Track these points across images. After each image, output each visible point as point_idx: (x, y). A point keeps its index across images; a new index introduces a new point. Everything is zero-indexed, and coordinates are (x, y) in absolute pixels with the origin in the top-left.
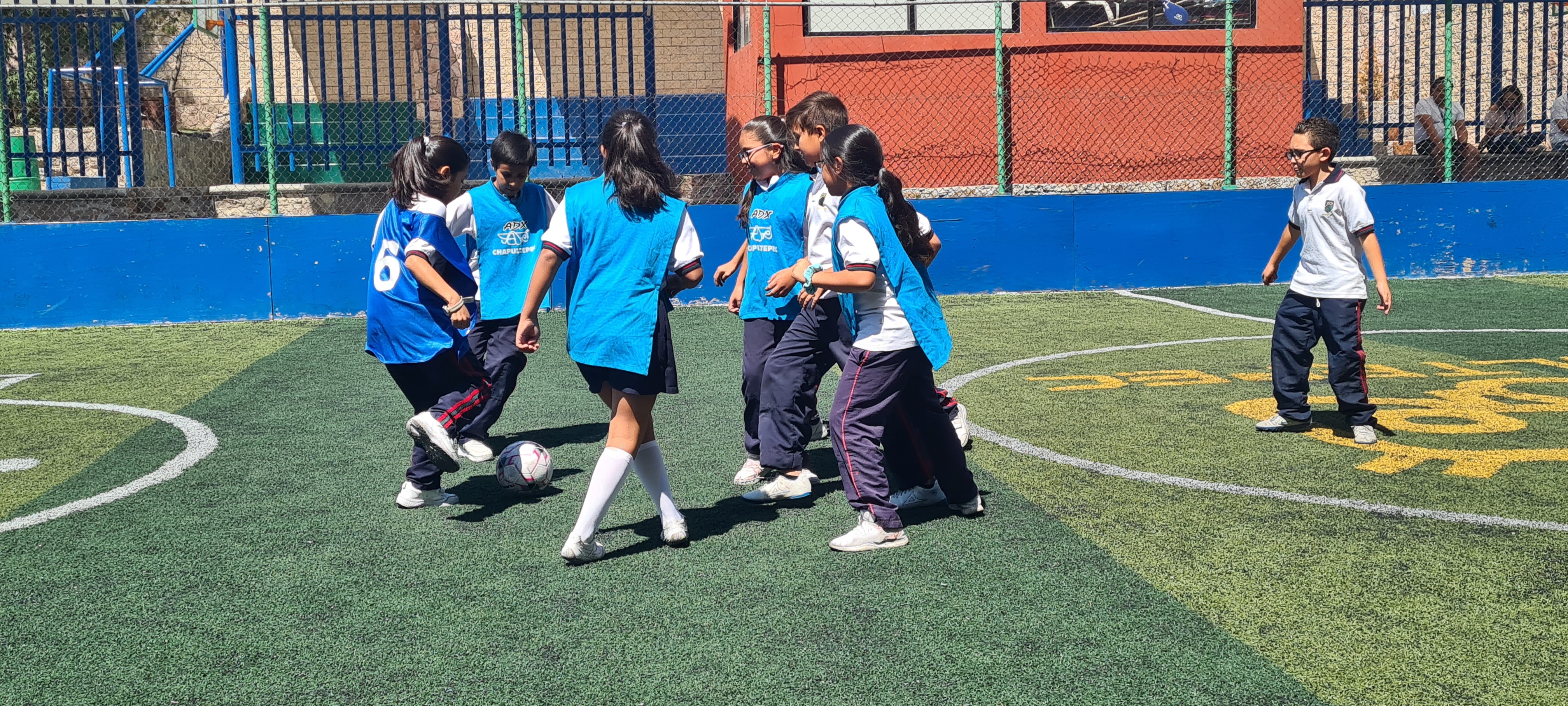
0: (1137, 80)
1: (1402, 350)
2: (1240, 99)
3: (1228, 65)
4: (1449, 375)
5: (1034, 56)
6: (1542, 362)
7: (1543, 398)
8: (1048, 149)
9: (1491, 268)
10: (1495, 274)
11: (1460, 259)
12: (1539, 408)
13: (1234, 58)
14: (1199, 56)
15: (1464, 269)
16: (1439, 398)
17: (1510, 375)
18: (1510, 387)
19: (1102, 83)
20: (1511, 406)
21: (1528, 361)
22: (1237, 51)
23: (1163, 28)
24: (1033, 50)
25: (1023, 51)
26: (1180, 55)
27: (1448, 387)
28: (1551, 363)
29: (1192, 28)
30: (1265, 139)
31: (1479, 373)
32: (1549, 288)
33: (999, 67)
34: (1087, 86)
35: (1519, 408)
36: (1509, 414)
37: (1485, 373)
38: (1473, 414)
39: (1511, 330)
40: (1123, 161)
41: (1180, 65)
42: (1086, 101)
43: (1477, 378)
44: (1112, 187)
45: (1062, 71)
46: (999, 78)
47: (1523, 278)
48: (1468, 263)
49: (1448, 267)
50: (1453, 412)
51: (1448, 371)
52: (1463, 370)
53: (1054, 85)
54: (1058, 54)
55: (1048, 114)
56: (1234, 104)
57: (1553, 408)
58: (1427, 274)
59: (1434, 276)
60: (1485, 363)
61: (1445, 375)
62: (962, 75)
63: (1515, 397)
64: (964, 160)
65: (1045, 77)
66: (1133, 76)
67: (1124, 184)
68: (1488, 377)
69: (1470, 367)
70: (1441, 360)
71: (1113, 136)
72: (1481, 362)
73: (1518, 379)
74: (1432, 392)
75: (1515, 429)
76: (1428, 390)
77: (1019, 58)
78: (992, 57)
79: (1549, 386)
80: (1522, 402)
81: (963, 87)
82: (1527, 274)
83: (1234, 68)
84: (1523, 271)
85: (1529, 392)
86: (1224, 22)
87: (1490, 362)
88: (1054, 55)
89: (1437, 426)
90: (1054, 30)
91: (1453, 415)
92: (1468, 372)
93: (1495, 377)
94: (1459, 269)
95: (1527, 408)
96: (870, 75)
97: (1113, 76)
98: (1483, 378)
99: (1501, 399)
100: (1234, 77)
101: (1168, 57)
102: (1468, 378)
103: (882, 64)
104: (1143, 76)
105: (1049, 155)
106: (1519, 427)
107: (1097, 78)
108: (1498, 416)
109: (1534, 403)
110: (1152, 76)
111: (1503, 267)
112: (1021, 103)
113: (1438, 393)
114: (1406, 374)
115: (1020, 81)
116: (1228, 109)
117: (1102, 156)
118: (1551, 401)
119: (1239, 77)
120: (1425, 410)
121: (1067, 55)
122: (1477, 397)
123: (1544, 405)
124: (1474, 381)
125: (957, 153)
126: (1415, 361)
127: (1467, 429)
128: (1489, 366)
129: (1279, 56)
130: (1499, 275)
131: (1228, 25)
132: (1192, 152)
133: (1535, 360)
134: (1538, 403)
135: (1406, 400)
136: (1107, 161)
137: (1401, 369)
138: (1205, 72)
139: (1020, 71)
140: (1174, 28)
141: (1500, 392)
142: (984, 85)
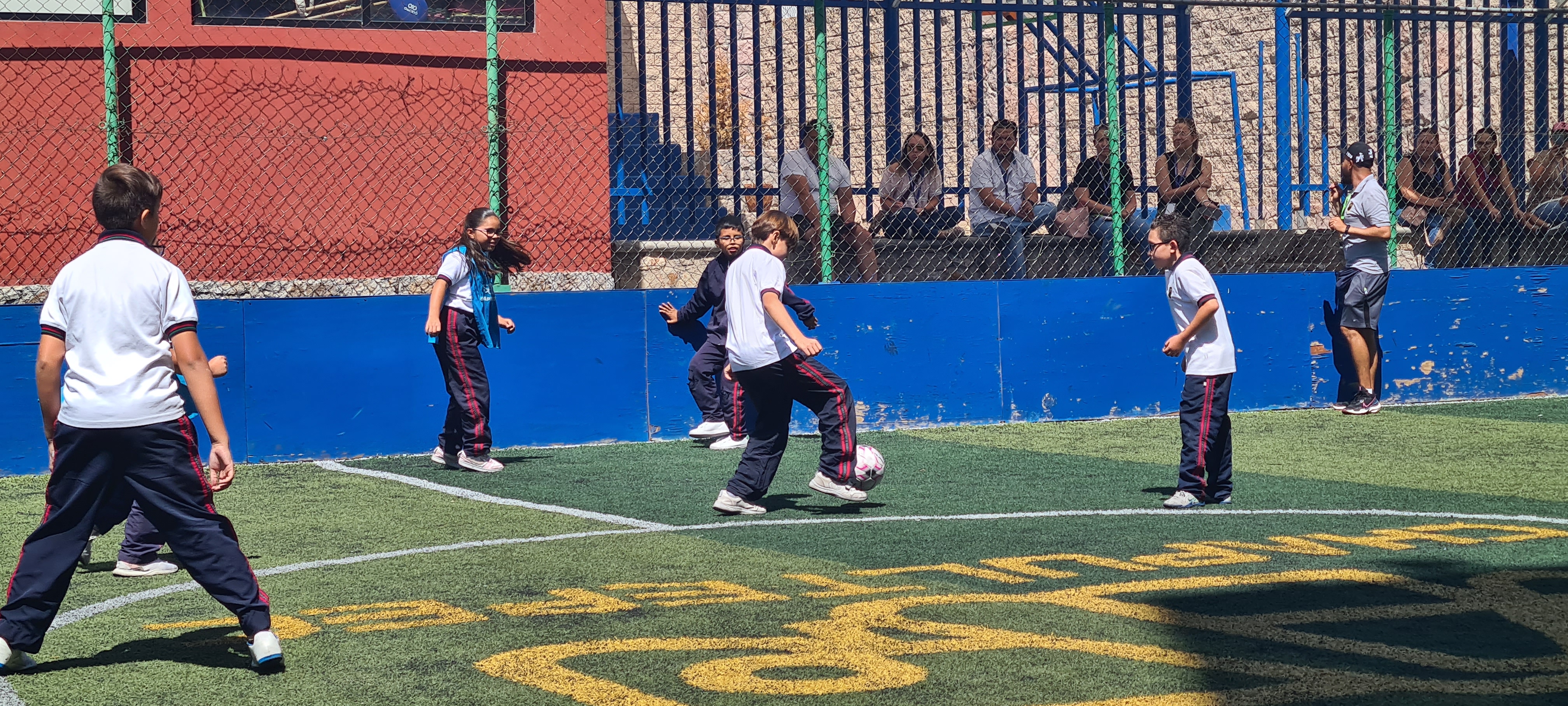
0: (346, 110)
1: (758, 556)
2: (512, 146)
3: (492, 89)
4: (822, 594)
5: (171, 63)
6: (955, 568)
7: (952, 629)
8: (199, 222)
9: (892, 418)
12: (945, 645)
13: (501, 78)
14: (445, 73)
16: (806, 635)
17: (909, 592)
18: (907, 613)
19: (287, 113)
20: (907, 645)
21: (936, 568)
22: (505, 67)
23: (387, 26)
24: (169, 53)
25: (151, 53)
26: (416, 71)
27: (820, 616)
28: (968, 571)
29: (434, 27)
30: (551, 210)
31: (865, 590)
32: (971, 447)
33: (110, 81)
34: (262, 117)
35: (919, 647)
36: (904, 658)
37: (874, 591)
38: (853, 659)
39: (916, 518)
40: (326, 245)
41: (416, 85)
42: (261, 142)
43: (861, 598)
44: (308, 286)
45: (219, 89)
46: (110, 99)
47: (936, 432)
50: (822, 658)
51: (822, 589)
52: (843, 585)
53: (207, 112)
54: (213, 61)
55: (197, 163)
56: (503, 154)
57: (964, 646)
60: (874, 573)
61: (815, 595)
62: (46, 91)
63: (914, 628)
64: (50, 238)
65: (190, 100)
66: (340, 103)
67: (328, 281)
68: (878, 596)
69: (853, 580)
70: (812, 571)
71: (308, 202)
72: (868, 572)
73: (920, 599)
74: (794, 626)
75: (909, 682)
76: (790, 621)
77: (146, 65)
78: (98, 62)
79: (961, 609)
80: (923, 636)
81: (46, 111)
82: (943, 425)
83: (501, 94)
85: (933, 620)
86: (484, 20)
87: (883, 572)
88: (206, 63)
89: (798, 683)
90: (205, 21)
91: (822, 662)
92: (851, 589)
93: (888, 596)
95: (929, 646)
97: (306, 101)
98: (869, 598)
99: (893, 632)
100: (501, 110)
101: (396, 73)
102: (849, 600)
104: (355, 102)
105: (200, 232)
106: (917, 679)
107: (279, 103)
108: (887, 663)
109: (939, 637)
110: (370, 103)
112: (149, 143)
113: (804, 626)
114: (759, 596)
115: (148, 105)
116: (494, 162)
117: (290, 234)
118: (963, 633)
119: (510, 111)
120: (784, 657)
121: (227, 63)
122: (858, 631)
123: (954, 641)
124: (856, 605)
125: (38, 225)
126: (774, 573)
127: (842, 685)
128: (880, 578)
129: (571, 77)
130: (904, 427)
131: (490, 25)
132: (437, 230)
133: (946, 567)
134: (946, 637)
135: (756, 641)
136: (298, 242)
137: (752, 587)
138: (456, 100)
139: (148, 87)
140: (403, 27)
141: (893, 621)
142: (83, 109)
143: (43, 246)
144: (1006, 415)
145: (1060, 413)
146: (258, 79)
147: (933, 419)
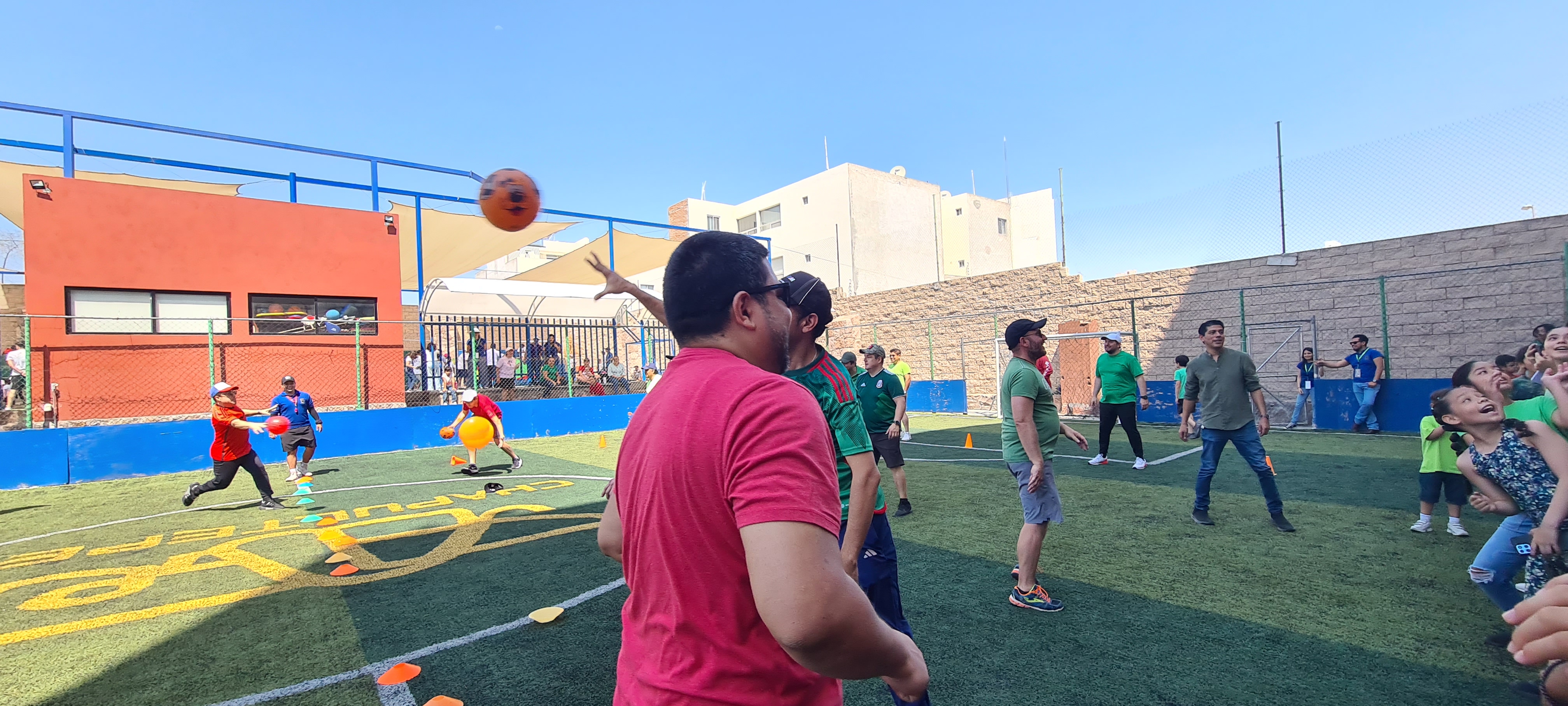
0: (309, 360)
2: (370, 369)
3: (360, 353)
5: (242, 348)
13: (364, 349)
14: (345, 349)
19: (286, 362)
22: (368, 346)
23: (325, 335)
24: (241, 344)
25: (234, 345)
26: (335, 349)
29: (342, 335)
30: (384, 387)
33: (211, 353)
34: (276, 363)
41: (335, 353)
45: (260, 355)
46: (218, 358)
53: (255, 362)
54: (259, 346)
56: (364, 371)
62: (192, 357)
64: (192, 402)
65: (249, 359)
66: (306, 358)
77: (231, 349)
78: (208, 348)
83: (365, 354)
86: (355, 332)
88: (255, 348)
90: (255, 334)
96: (122, 357)
97: (292, 358)
100: (365, 359)
101: (327, 349)
103: (131, 351)
104: (312, 358)
107: (283, 359)
110: (318, 358)
112: (233, 371)
115: (232, 361)
116: (359, 373)
119: (368, 359)
121: (262, 348)
125: (188, 398)
129: (385, 349)
131: (357, 334)
132: (343, 394)
138: (349, 357)
139: (233, 355)
140: (330, 335)
143: (189, 404)
144: (534, 436)
145: (551, 435)
146: (276, 352)
147: (511, 438)
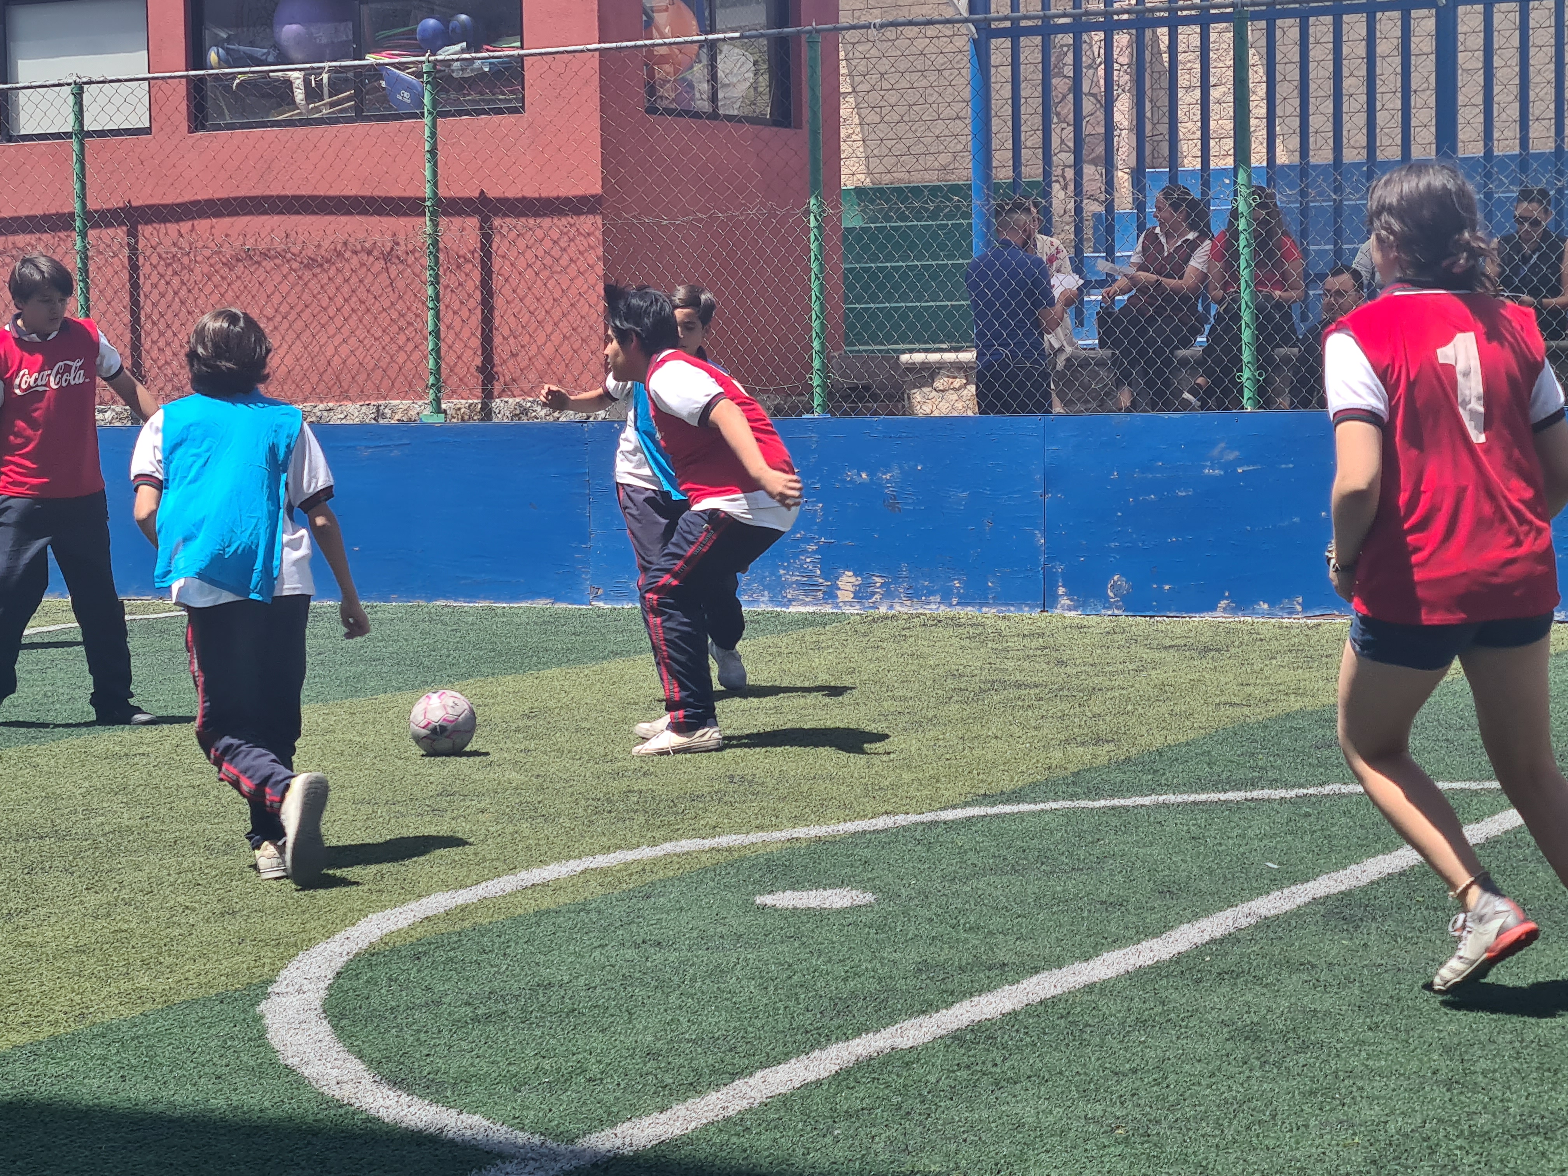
9: (889, 595)
10: (898, 608)
11: (831, 573)
15: (839, 593)
48: (848, 581)
49: (809, 588)
58: (771, 601)
59: (784, 605)
84: (951, 605)
94: (830, 595)
111: (914, 594)
130: (905, 609)
